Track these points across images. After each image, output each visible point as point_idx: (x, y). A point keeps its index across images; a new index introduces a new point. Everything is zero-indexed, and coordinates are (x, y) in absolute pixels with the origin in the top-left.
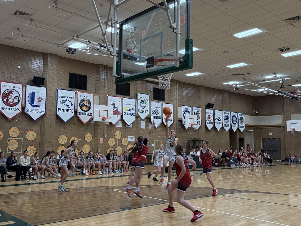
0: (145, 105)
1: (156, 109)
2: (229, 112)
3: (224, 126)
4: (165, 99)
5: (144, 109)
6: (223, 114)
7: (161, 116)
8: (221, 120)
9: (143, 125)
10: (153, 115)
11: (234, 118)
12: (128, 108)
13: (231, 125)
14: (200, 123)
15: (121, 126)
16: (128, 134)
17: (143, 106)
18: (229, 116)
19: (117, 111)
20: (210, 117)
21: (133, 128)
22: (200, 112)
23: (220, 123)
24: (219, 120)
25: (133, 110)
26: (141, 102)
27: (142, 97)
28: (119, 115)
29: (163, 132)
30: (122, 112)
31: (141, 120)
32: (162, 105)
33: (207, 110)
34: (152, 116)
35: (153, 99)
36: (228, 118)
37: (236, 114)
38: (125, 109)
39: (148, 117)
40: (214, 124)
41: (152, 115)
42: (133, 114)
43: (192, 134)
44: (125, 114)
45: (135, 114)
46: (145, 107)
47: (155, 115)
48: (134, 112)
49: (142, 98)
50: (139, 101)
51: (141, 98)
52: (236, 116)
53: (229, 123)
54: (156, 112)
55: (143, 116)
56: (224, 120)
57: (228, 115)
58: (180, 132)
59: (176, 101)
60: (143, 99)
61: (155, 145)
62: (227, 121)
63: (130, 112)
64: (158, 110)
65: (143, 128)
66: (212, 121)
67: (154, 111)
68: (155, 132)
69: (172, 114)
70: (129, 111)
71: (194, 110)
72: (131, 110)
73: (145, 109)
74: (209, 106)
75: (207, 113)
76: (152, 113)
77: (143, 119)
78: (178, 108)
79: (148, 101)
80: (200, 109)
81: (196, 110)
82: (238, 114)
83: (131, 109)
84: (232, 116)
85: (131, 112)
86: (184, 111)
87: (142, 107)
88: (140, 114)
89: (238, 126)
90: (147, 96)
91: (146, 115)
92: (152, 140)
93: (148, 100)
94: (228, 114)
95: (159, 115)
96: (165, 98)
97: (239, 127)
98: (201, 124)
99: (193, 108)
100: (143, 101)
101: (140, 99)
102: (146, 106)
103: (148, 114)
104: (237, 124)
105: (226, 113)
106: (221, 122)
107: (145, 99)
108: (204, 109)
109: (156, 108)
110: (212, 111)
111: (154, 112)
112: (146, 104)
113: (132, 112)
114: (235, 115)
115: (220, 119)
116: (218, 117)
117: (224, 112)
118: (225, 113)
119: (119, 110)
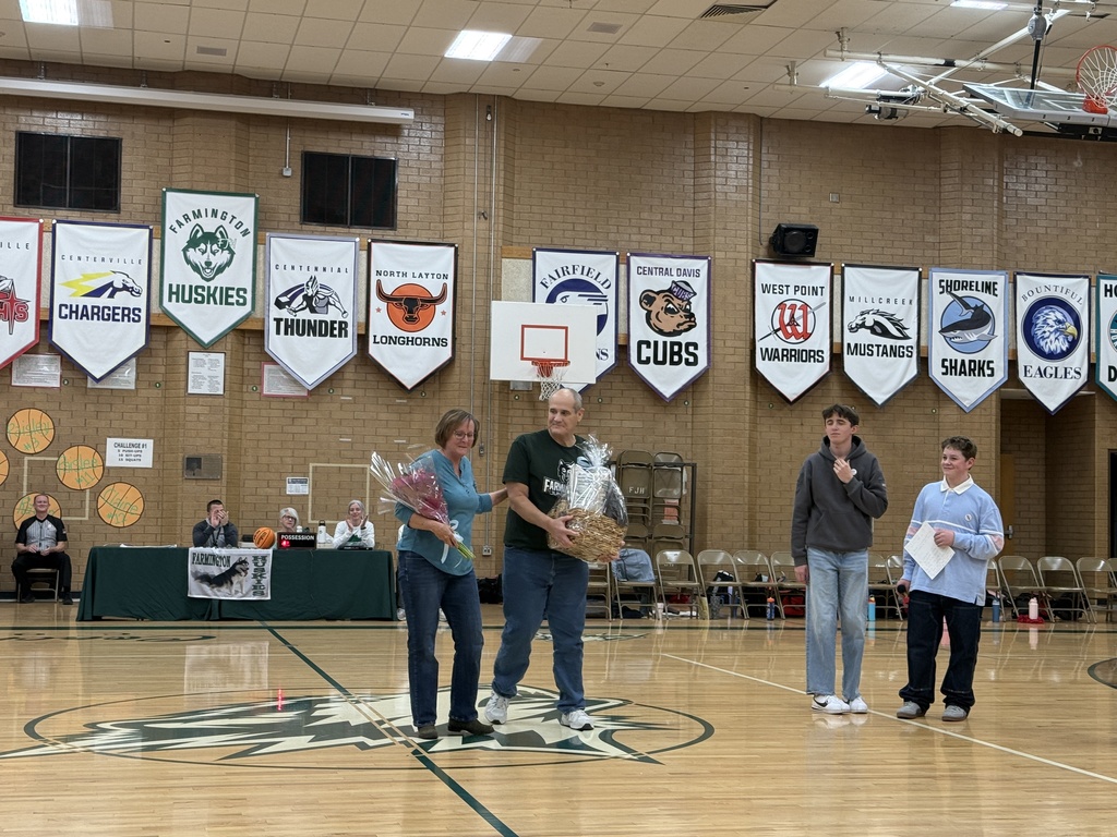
0: (221, 258)
1: (313, 279)
2: (1000, 280)
3: (936, 371)
4: (400, 217)
5: (212, 284)
6: (936, 289)
7: (349, 320)
8: (912, 332)
9: (207, 374)
10: (285, 314)
11: (1055, 314)
12: (87, 277)
13: (1013, 365)
14: (702, 354)
15: (56, 384)
16: (103, 424)
17: (208, 264)
18: (995, 304)
19: (13, 300)
20: (799, 313)
21: (143, 393)
22: (699, 285)
23: (894, 352)
24: (885, 333)
25: (125, 288)
26: (193, 242)
27: (197, 215)
28: (24, 318)
29: (383, 416)
30: (45, 304)
31: (192, 344)
32: (364, 254)
33: (767, 273)
34: (278, 321)
35: (297, 218)
36: (981, 318)
37: (1075, 291)
38: (68, 284)
39: (243, 327)
40: (837, 359)
41: (275, 312)
42: (129, 314)
43: (638, 424)
44: (65, 312)
45: (143, 315)
46: (221, 269)
47: (306, 315)
48: (141, 302)
49: (198, 221)
50: (176, 240)
51: (194, 222)
52: (1073, 302)
53: (996, 354)
54: (305, 297)
55: (207, 321)
56: (937, 327)
57: (985, 297)
58: (527, 413)
59: (483, 225)
60: (209, 225)
61: (315, 487)
62: (972, 336)
63: (103, 301)
64: (323, 287)
65: (205, 390)
66: (820, 341)
67: (293, 293)
68: (314, 414)
69: (447, 305)
70: (97, 293)
71: (643, 271)
72: (116, 290)
73: (221, 281)
74: (792, 245)
75: (765, 289)
76: (279, 304)
77: (206, 338)
78: (499, 269)
79: (245, 233)
80: (702, 265)
81: (667, 272)
82: (1093, 286)
83: (111, 284)
84: (1031, 300)
85: (111, 303)
86: (552, 285)
87: (196, 268)
88: (182, 312)
89: (1093, 368)
90: (243, 209)
91: (234, 314)
92: (289, 460)
93: (249, 224)
94: (989, 287)
95: (332, 315)
96: (400, 208)
97: (1103, 377)
98: (703, 363)
99: (636, 261)
100: (209, 238)
101: (188, 228)
102: (228, 264)
103: (248, 308)
104: (1078, 359)
105: (965, 285)
106: (912, 342)
107: (225, 223)
108: (744, 267)
109: (313, 273)
110: (818, 276)
111: (293, 299)
112: (232, 253)
113: (122, 299)
114: (1063, 296)
115: (901, 329)
116: (877, 312)
117: (937, 276)
118: (948, 287)
119: (26, 292)
